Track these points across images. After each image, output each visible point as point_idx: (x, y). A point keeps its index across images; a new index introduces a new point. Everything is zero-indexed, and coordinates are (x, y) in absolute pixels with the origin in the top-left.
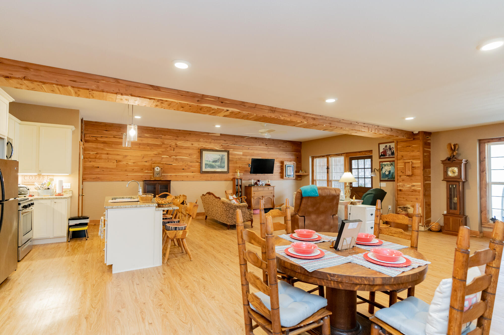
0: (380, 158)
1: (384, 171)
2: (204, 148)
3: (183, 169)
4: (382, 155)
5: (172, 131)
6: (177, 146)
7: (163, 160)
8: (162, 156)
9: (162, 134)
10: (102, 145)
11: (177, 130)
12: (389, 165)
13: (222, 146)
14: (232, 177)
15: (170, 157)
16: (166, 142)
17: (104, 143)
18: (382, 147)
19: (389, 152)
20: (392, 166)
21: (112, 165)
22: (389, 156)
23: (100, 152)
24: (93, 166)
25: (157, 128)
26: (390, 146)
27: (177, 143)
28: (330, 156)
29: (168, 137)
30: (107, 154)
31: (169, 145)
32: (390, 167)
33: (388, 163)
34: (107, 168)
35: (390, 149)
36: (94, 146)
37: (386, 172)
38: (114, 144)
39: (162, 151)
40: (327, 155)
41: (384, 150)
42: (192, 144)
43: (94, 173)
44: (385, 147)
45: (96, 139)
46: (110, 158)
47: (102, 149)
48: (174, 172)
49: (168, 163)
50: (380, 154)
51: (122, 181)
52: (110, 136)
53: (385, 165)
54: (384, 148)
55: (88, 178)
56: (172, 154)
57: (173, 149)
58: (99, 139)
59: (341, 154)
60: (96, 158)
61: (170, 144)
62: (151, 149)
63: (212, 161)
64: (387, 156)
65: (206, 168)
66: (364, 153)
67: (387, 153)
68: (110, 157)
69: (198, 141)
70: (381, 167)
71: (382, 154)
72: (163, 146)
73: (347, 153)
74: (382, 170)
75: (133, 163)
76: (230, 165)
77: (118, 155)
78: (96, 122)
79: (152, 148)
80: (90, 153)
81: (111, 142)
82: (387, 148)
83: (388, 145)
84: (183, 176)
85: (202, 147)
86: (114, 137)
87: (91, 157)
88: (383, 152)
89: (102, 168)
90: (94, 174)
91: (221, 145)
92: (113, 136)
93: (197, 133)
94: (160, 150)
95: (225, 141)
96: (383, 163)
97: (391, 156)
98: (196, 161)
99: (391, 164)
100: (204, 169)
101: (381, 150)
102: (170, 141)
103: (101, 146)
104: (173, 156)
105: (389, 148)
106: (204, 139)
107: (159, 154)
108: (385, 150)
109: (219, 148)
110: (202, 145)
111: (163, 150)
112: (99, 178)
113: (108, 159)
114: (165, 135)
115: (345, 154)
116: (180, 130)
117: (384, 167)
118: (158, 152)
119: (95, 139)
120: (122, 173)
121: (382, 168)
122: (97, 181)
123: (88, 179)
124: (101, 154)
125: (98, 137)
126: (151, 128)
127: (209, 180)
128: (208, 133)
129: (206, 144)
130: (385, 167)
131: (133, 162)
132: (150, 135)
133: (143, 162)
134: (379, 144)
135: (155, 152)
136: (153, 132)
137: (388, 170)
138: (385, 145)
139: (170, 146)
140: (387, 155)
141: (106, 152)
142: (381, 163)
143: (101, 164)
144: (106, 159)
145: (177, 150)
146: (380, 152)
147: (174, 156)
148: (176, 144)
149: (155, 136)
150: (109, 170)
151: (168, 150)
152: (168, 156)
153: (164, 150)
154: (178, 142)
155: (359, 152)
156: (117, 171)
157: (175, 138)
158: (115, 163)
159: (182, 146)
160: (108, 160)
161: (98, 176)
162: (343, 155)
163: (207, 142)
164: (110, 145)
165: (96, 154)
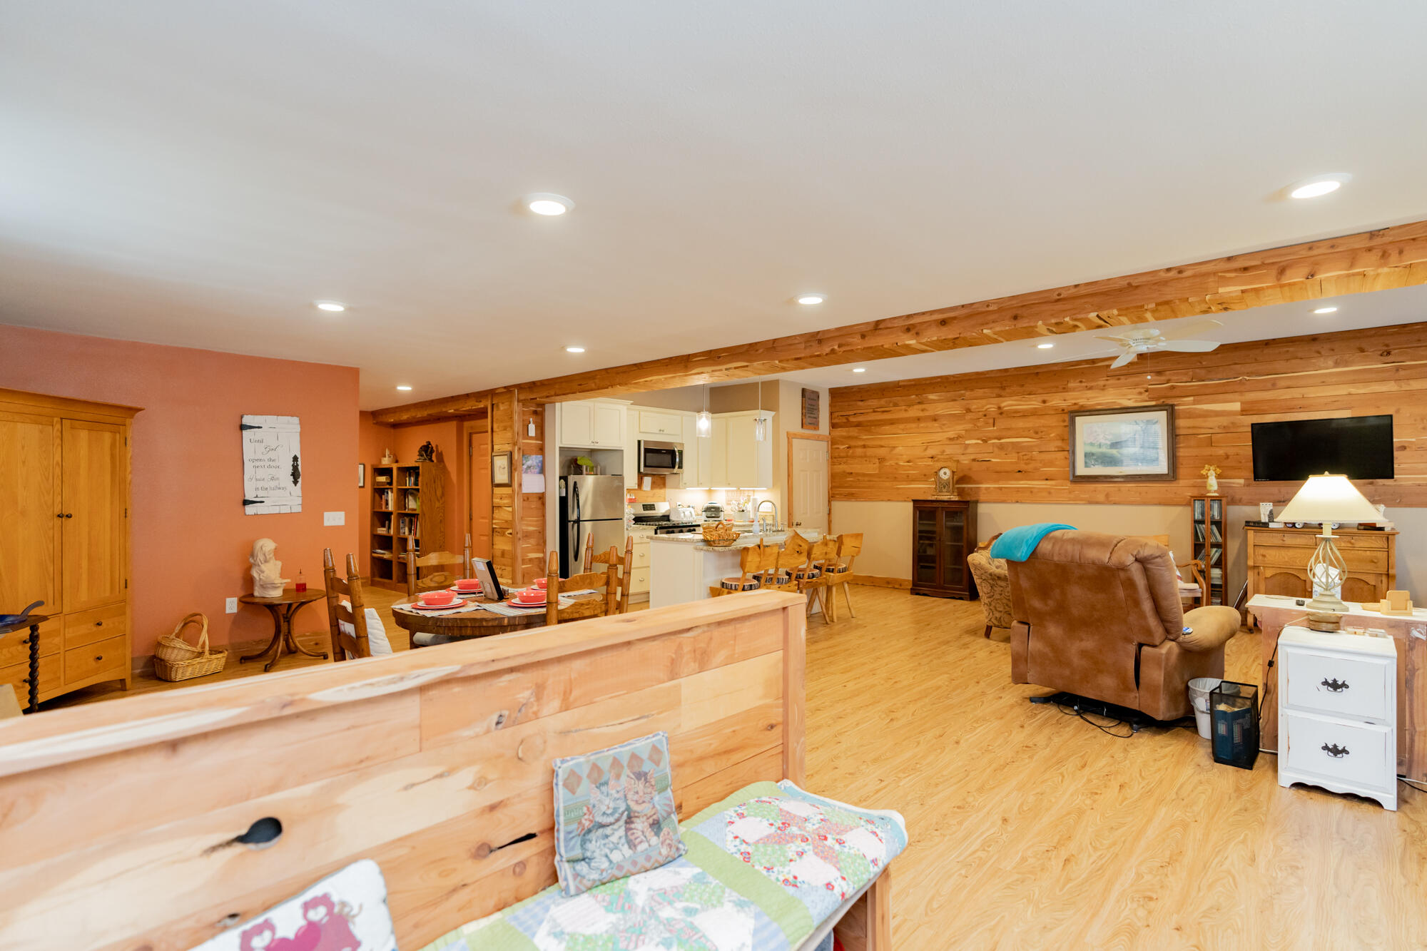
2: (1082, 406)
3: (1019, 471)
5: (987, 376)
6: (1001, 414)
7: (970, 450)
8: (967, 442)
9: (966, 389)
10: (856, 429)
11: (1000, 370)
13: (1146, 391)
14: (1189, 493)
15: (985, 441)
16: (974, 405)
17: (858, 425)
21: (871, 468)
23: (853, 443)
24: (844, 472)
25: (953, 376)
27: (1003, 405)
29: (979, 392)
30: (864, 446)
31: (981, 413)
34: (864, 475)
36: (844, 434)
38: (875, 425)
39: (966, 430)
42: (1044, 402)
43: (846, 485)
45: (847, 419)
46: (868, 454)
47: (856, 438)
48: (996, 481)
49: (980, 457)
51: (889, 500)
52: (868, 411)
55: (837, 494)
56: (990, 435)
57: (991, 421)
58: (852, 419)
60: (847, 457)
61: (984, 410)
62: (942, 428)
63: (1109, 443)
65: (1086, 465)
68: (870, 452)
69: (1065, 389)
72: (969, 416)
75: (908, 462)
76: (1182, 453)
77: (882, 447)
78: (846, 388)
79: (944, 425)
80: (838, 448)
81: (870, 421)
84: (1018, 490)
85: (1075, 404)
86: (874, 412)
87: (842, 454)
89: (858, 474)
90: (846, 487)
91: (1142, 390)
92: (871, 410)
93: (1055, 368)
94: (959, 428)
95: (1159, 373)
98: (1057, 447)
100: (1081, 470)
102: (984, 402)
103: (853, 432)
104: (990, 439)
106: (1081, 382)
107: (959, 437)
109: (1136, 401)
110: (1073, 399)
111: (969, 426)
112: (853, 494)
113: (866, 456)
114: (972, 390)
116: (1006, 370)
118: (956, 434)
119: (845, 421)
120: (887, 484)
122: (849, 500)
123: (837, 496)
124: (855, 447)
125: (849, 415)
126: (939, 380)
127: (1097, 503)
128: (1093, 361)
129: (1090, 394)
131: (907, 460)
132: (939, 396)
133: (925, 460)
135: (951, 434)
136: (945, 387)
139: (985, 415)
141: (863, 443)
143: (857, 467)
144: (861, 457)
145: (1002, 423)
147: (995, 438)
148: (999, 408)
149: (949, 395)
150: (866, 479)
151: (979, 425)
152: (979, 441)
153: (971, 425)
154: (1004, 401)
156: (881, 480)
157: (997, 391)
158: (877, 465)
159: (1016, 411)
160: (865, 459)
161: (853, 490)
163: (1091, 388)
164: (868, 428)
165: (848, 448)
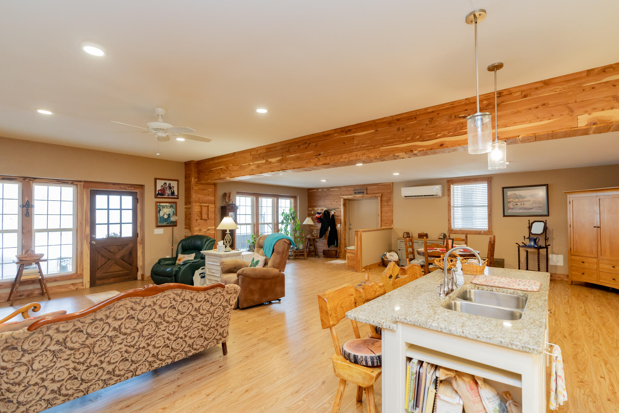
0: (156, 197)
1: (161, 214)
4: (159, 194)
12: (168, 207)
18: (160, 184)
19: (168, 192)
20: (172, 208)
22: (168, 196)
26: (170, 184)
28: (36, 180)
32: (170, 210)
33: (168, 204)
35: (170, 188)
37: (164, 215)
40: (25, 178)
41: (162, 188)
44: (164, 185)
50: (157, 192)
53: (163, 207)
54: (162, 186)
59: (71, 182)
64: (166, 196)
66: (122, 186)
67: (166, 192)
70: (158, 209)
71: (160, 192)
73: (85, 182)
74: (159, 213)
82: (166, 186)
83: (168, 182)
88: (160, 190)
96: (162, 204)
97: (171, 197)
99: (171, 207)
101: (159, 188)
105: (169, 186)
108: (164, 189)
115: (82, 183)
117: (162, 209)
121: (160, 210)
130: (164, 209)
134: (156, 179)
137: (168, 213)
138: (164, 182)
140: (166, 194)
142: (158, 204)
146: (157, 190)
155: (114, 184)
162: (75, 183)
